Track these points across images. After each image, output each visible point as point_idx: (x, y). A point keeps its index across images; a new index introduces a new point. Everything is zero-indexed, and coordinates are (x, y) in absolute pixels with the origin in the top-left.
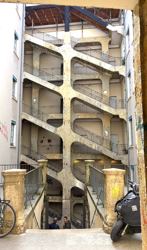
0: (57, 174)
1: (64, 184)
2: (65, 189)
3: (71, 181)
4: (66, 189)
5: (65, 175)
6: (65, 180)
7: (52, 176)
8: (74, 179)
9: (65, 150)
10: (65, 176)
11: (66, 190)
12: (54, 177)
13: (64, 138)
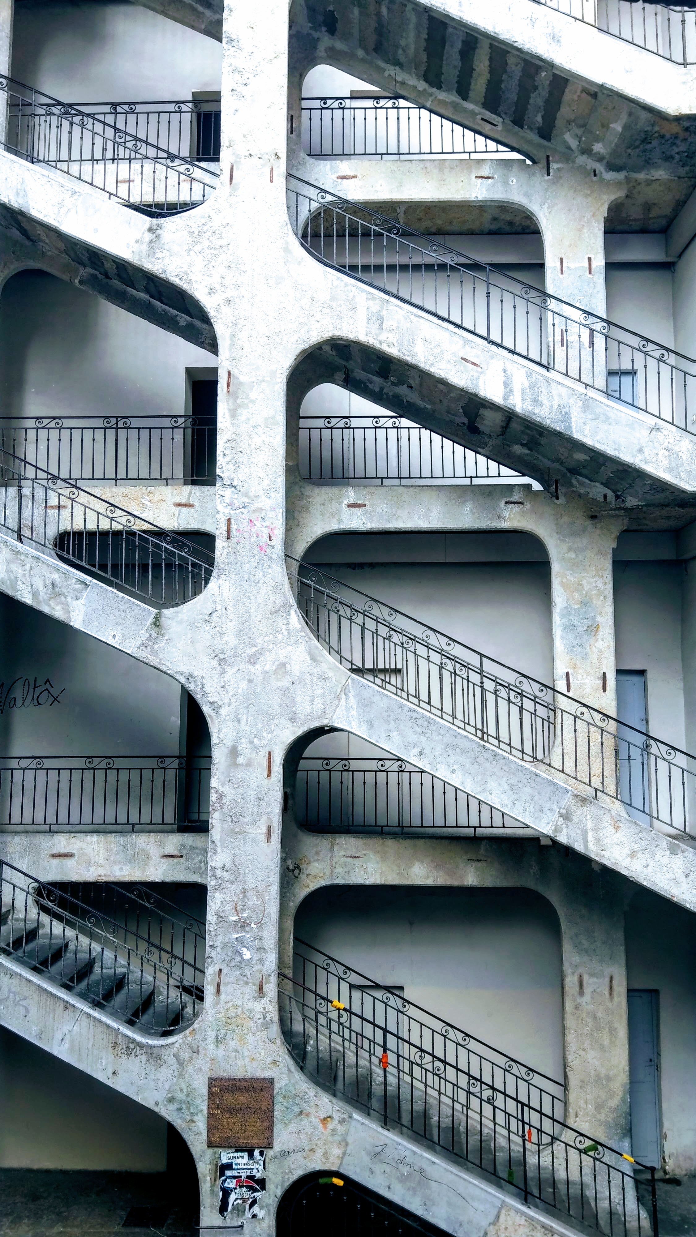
0: (157, 623)
1: (224, 711)
2: (234, 752)
3: (285, 682)
4: (243, 745)
5: (231, 627)
6: (230, 671)
7: (110, 641)
8: (313, 659)
9: (234, 414)
10: (230, 640)
11: (241, 760)
12: (130, 647)
13: (225, 310)
